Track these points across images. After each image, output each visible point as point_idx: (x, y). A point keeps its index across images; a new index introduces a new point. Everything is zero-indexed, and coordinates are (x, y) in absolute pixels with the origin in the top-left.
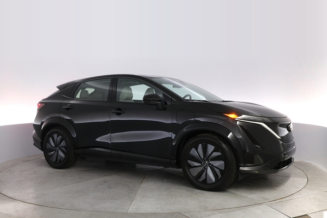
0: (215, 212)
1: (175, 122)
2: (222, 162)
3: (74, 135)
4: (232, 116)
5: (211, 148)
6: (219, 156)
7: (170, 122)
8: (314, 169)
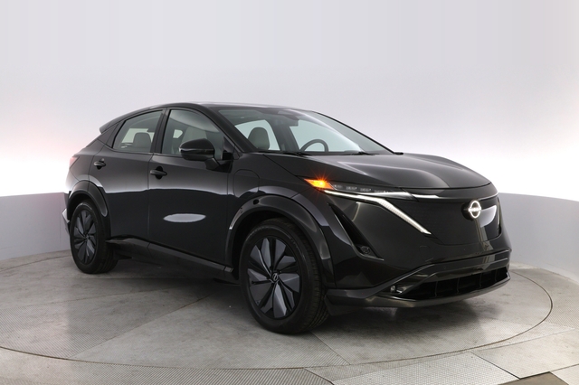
0: (372, 366)
1: (231, 193)
2: (296, 277)
3: (104, 212)
4: (320, 184)
5: (281, 247)
6: (293, 264)
7: (225, 193)
8: (565, 285)
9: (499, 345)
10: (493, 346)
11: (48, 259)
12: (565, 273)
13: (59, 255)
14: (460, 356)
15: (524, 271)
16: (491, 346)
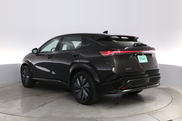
8: (176, 93)
9: (155, 111)
10: (154, 112)
11: (14, 84)
12: (176, 89)
13: (17, 83)
14: (144, 115)
15: (164, 88)
16: (153, 112)
